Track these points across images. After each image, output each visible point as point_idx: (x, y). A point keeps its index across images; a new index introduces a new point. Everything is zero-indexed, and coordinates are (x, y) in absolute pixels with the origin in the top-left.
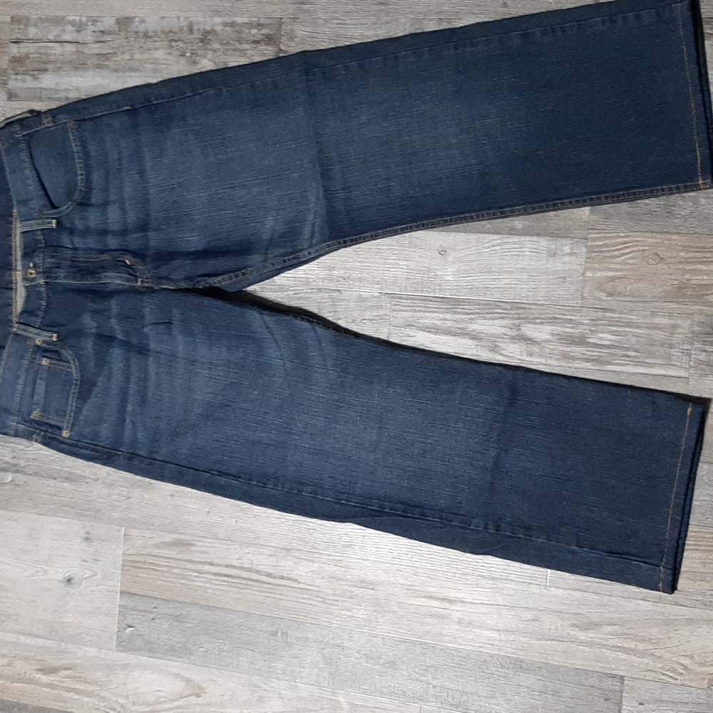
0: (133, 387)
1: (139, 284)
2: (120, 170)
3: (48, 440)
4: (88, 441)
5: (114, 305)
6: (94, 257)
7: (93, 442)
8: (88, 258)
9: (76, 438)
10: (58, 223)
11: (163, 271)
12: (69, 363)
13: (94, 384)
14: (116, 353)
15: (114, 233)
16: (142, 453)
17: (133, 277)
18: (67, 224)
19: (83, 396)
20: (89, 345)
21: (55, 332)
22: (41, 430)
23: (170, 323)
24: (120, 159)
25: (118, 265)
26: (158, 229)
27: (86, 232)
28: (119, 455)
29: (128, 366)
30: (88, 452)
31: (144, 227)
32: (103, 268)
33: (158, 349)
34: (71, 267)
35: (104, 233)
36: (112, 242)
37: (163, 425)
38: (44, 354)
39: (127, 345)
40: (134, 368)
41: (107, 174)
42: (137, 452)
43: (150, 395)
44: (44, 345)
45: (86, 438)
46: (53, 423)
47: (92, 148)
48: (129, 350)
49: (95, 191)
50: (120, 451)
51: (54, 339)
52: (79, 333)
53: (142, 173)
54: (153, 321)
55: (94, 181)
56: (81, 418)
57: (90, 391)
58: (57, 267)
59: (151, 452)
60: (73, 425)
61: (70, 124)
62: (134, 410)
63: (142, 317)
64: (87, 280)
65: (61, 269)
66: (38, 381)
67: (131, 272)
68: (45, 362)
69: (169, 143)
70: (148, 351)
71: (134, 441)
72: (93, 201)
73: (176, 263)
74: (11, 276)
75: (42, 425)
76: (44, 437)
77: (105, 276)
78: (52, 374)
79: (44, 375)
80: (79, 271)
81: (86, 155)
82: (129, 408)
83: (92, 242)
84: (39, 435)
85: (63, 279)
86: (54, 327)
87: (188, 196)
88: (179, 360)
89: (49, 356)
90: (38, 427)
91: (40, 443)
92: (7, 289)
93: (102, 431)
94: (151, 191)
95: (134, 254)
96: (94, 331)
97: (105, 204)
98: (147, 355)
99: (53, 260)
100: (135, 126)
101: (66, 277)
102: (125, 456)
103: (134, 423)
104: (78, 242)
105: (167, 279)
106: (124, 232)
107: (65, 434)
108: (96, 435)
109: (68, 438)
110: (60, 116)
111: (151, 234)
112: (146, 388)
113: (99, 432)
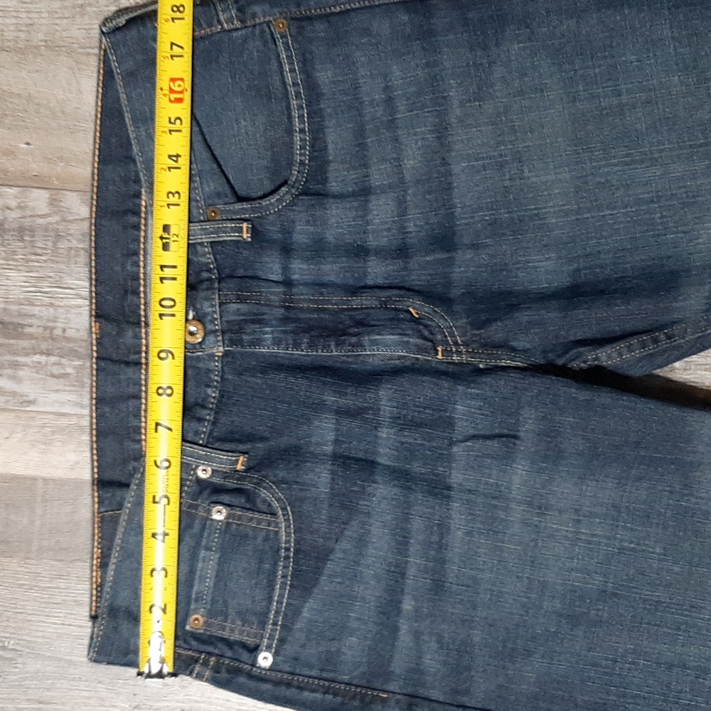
0: (415, 562)
1: (440, 356)
2: (392, 124)
3: (224, 675)
4: (313, 673)
5: (385, 398)
6: (335, 301)
7: (325, 675)
8: (323, 302)
9: (287, 668)
10: (254, 231)
11: (496, 331)
12: (274, 514)
13: (324, 555)
14: (382, 493)
15: (380, 252)
16: (435, 694)
17: (430, 344)
18: (274, 231)
19: (304, 582)
20: (321, 478)
21: (244, 453)
22: (210, 654)
23: (515, 437)
24: (390, 101)
25: (396, 320)
26: (475, 246)
27: (318, 249)
28: (384, 701)
29: (405, 518)
30: (318, 696)
31: (444, 240)
32: (360, 323)
33: (471, 485)
34: (285, 320)
35: (360, 252)
36: (377, 270)
37: (477, 636)
38: (214, 498)
39: (402, 477)
40: (417, 524)
41: (360, 133)
42: (422, 692)
43: (451, 577)
44: (216, 480)
45: (311, 667)
46: (235, 637)
47: (325, 76)
48: (409, 488)
49: (332, 167)
50: (385, 691)
51: (239, 467)
52: (295, 455)
53: (441, 131)
54: (472, 432)
55: (331, 147)
56: (298, 626)
57: (318, 571)
58: (253, 322)
59: (455, 692)
60: (282, 641)
61: (280, 26)
62: (417, 609)
63: (450, 423)
64: (326, 347)
65: (267, 325)
66: (203, 553)
67: (426, 333)
68: (219, 514)
69: (499, 71)
70: (449, 488)
71: (416, 671)
72: (334, 186)
73: (524, 317)
74: (137, 337)
75: (211, 644)
76: (216, 670)
77: (374, 343)
78: (233, 537)
79: (216, 540)
80: (306, 331)
81: (313, 92)
82: (408, 605)
83: (332, 270)
84: (205, 664)
85: (269, 345)
86: (240, 441)
87: (534, 179)
88: (513, 505)
89: (226, 501)
90: (203, 648)
91: (207, 681)
92: (127, 363)
93: (345, 650)
94: (456, 168)
95: (427, 295)
96: (329, 449)
97: (364, 192)
98: (449, 497)
99: (243, 307)
100: (426, 35)
101: (277, 342)
102: (398, 702)
103: (417, 635)
104: (300, 269)
105: (504, 346)
106: (402, 252)
107: (265, 660)
108: (330, 660)
109: (270, 669)
110: (257, 9)
111: (464, 256)
112: (443, 562)
113: (339, 652)
